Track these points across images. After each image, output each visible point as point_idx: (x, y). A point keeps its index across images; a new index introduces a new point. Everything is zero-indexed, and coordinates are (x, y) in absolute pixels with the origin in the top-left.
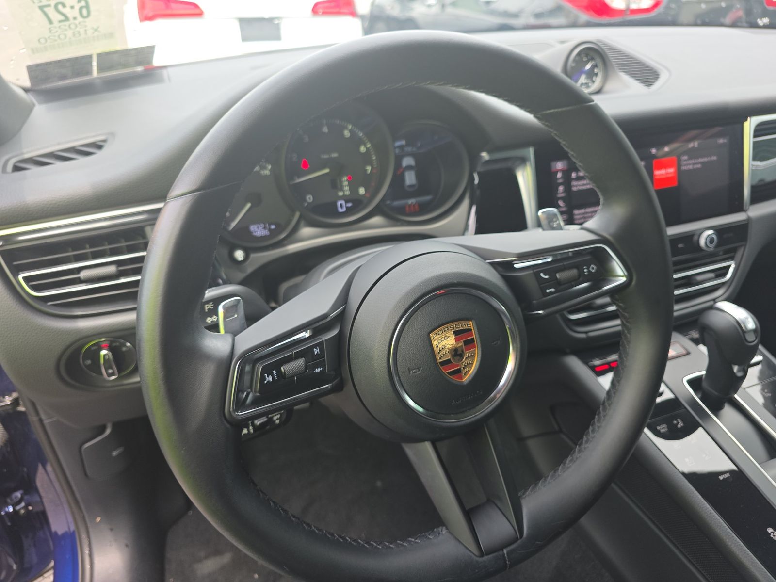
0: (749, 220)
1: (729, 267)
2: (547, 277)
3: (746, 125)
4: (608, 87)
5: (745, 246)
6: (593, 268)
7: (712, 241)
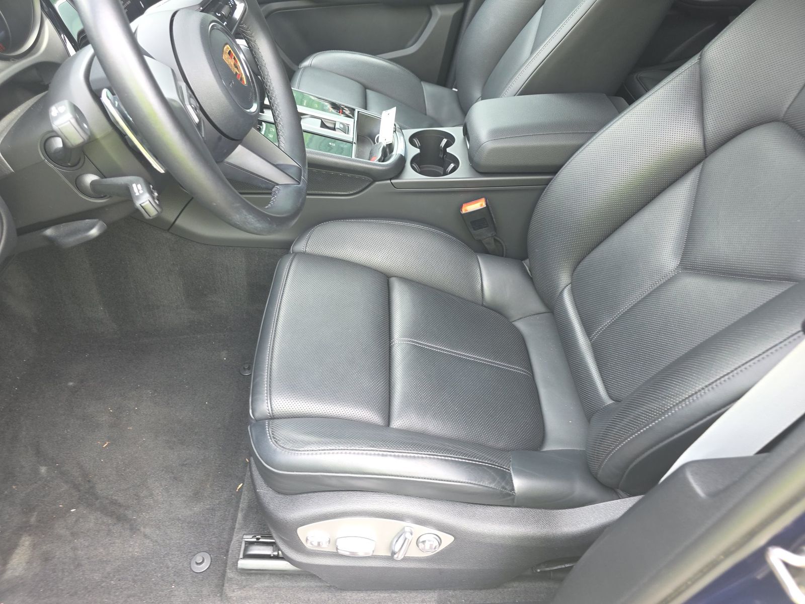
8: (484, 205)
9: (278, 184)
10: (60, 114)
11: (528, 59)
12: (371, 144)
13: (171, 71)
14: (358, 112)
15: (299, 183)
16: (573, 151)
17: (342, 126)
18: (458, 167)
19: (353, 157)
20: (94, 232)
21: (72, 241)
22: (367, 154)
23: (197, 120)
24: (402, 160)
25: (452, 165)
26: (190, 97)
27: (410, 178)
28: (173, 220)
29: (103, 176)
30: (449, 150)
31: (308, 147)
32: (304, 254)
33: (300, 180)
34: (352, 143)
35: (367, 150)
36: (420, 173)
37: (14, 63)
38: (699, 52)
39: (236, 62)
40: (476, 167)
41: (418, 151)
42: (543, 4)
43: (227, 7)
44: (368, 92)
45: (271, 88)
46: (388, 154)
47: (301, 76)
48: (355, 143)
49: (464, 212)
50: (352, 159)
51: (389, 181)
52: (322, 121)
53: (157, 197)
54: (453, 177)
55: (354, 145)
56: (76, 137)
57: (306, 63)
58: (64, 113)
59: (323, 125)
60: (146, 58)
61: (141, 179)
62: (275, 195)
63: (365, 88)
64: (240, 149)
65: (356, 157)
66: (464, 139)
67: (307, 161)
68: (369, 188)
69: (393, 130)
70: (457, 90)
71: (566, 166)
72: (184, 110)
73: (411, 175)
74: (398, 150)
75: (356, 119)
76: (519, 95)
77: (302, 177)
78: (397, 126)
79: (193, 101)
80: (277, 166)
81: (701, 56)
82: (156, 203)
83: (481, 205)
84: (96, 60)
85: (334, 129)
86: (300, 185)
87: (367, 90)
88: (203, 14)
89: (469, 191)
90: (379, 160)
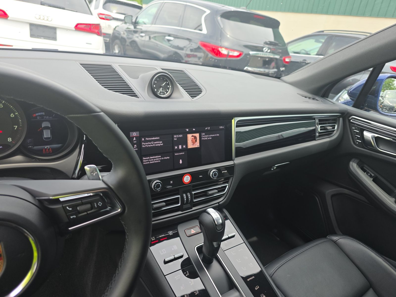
0: (234, 164)
1: (227, 186)
2: (71, 209)
3: (233, 121)
4: (174, 95)
5: (233, 176)
6: (100, 204)
7: (215, 175)
44: (369, 290)
63: (369, 285)
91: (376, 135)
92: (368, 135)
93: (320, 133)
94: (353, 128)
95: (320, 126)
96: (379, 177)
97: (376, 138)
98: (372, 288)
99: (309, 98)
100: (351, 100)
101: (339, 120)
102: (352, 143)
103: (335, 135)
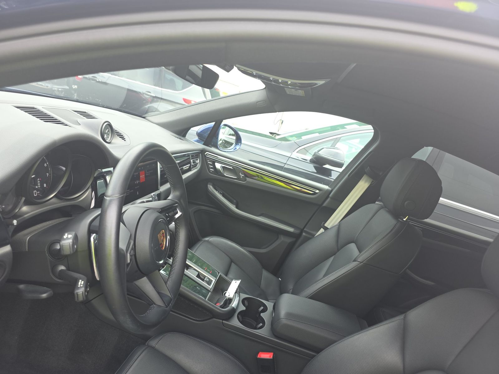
8: (272, 357)
9: (155, 304)
10: (67, 238)
11: (320, 280)
12: (221, 294)
13: (129, 235)
14: (220, 275)
15: (167, 307)
16: (331, 343)
17: (208, 280)
18: (264, 326)
19: (207, 299)
20: (44, 295)
21: (30, 296)
22: (215, 301)
23: (129, 261)
24: (234, 310)
25: (261, 324)
26: (132, 249)
27: (235, 324)
28: (91, 299)
29: (68, 269)
30: (262, 314)
31: (183, 285)
32: (153, 348)
33: (168, 305)
34: (209, 291)
35: (217, 297)
36: (241, 322)
37: (64, 202)
38: (404, 313)
39: (164, 238)
40: (273, 330)
41: (244, 308)
42: (335, 254)
43: (173, 212)
44: (233, 264)
45: (177, 253)
46: (227, 305)
47: (201, 244)
48: (211, 292)
49: (258, 357)
50: (205, 301)
51: (221, 321)
52: (199, 273)
53: (88, 291)
54: (259, 332)
55: (210, 293)
56: (67, 251)
57: (207, 239)
58: (70, 239)
59: (199, 276)
60: (121, 223)
61: (85, 278)
62: (150, 309)
63: (232, 261)
64: (145, 279)
65: (208, 300)
66: (273, 311)
67: (178, 293)
68: (208, 321)
69: (235, 291)
70: (281, 280)
71: (325, 351)
72: (125, 256)
73: (235, 322)
74: (234, 304)
75: (217, 278)
76: (309, 298)
77: (170, 304)
78: (238, 290)
79: (132, 252)
80: (159, 293)
81: (405, 316)
82: (85, 294)
83: (270, 356)
84: (99, 218)
85: (203, 280)
86: (167, 309)
87: (233, 263)
88: (159, 214)
89: (266, 345)
90: (221, 307)
91: (223, 165)
92: (218, 166)
93: (193, 165)
94: (208, 161)
95: (192, 160)
96: (226, 194)
97: (223, 167)
98: (233, 262)
99: (178, 138)
100: (199, 139)
101: (200, 155)
102: (208, 172)
103: (199, 166)
